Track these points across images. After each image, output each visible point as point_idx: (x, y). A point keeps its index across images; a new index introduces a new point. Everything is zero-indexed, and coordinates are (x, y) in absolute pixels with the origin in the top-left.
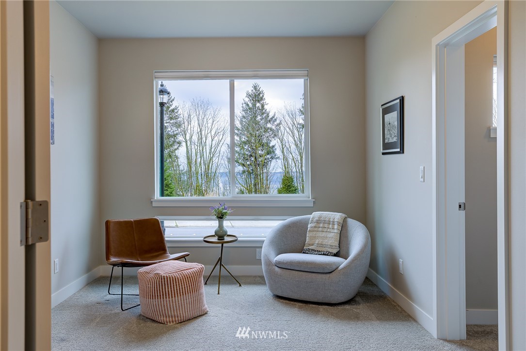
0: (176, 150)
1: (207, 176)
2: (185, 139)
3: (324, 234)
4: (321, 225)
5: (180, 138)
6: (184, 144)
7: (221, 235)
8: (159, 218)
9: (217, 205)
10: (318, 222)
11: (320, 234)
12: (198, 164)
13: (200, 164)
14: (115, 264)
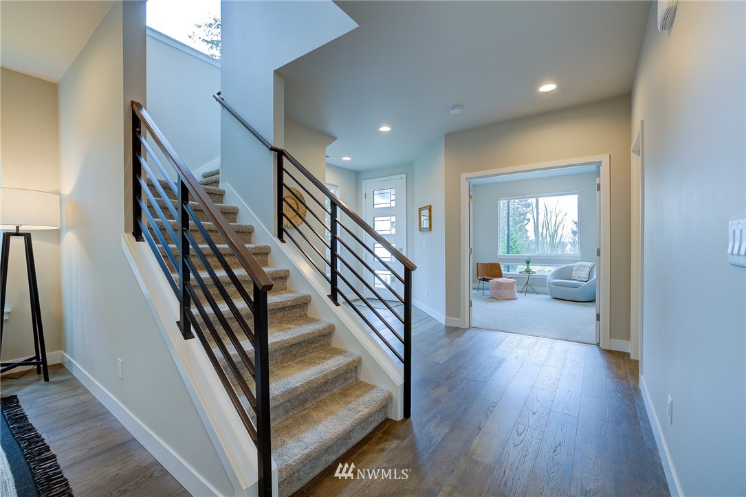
0: (526, 224)
2: (533, 216)
3: (581, 272)
4: (580, 268)
5: (529, 216)
7: (528, 271)
8: (499, 263)
9: (526, 258)
11: (579, 272)
12: (544, 236)
13: (546, 236)
14: (480, 280)
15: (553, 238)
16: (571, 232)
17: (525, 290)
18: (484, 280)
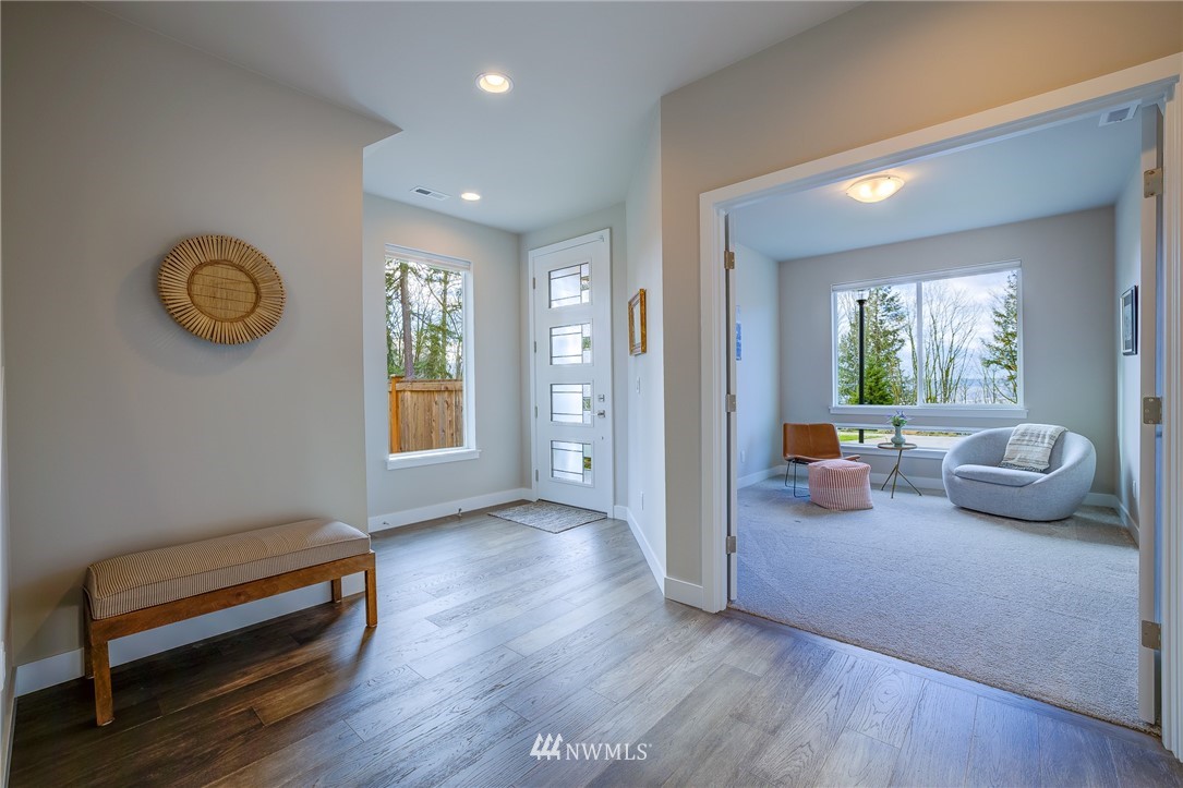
0: (896, 350)
1: (945, 385)
2: (911, 336)
3: (1029, 448)
4: (1027, 438)
5: (903, 335)
6: (908, 343)
7: (898, 444)
8: (835, 424)
10: (1023, 435)
11: (1024, 448)
12: (931, 369)
13: (934, 368)
14: (790, 460)
15: (947, 372)
16: (979, 362)
17: (891, 482)
18: (797, 461)
